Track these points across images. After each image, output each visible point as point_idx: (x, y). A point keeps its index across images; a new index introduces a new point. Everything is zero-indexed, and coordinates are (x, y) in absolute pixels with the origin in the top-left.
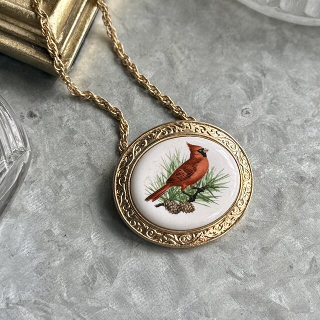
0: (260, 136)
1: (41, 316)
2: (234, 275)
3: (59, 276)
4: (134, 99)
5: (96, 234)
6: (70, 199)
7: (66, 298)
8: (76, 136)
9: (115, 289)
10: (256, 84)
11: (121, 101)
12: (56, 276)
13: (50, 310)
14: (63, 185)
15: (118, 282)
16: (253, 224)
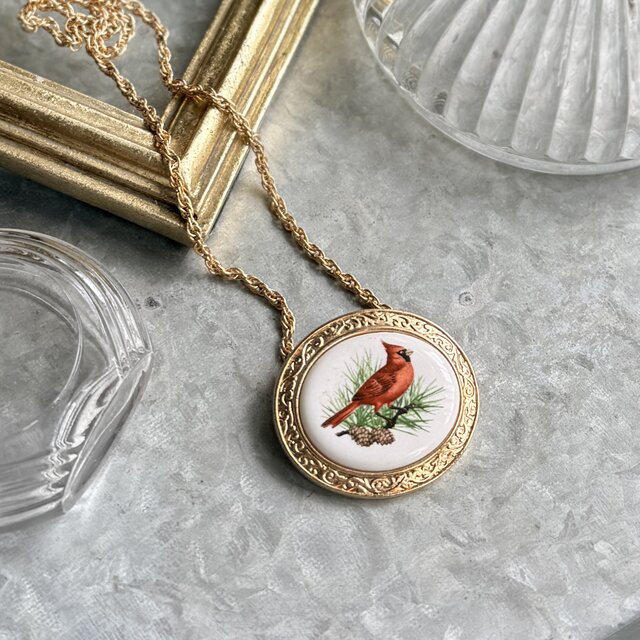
0: (486, 333)
1: (166, 603)
2: (453, 539)
3: (193, 542)
4: (301, 279)
5: (248, 480)
6: (209, 427)
7: (203, 576)
8: (217, 334)
9: (276, 562)
10: (479, 258)
11: (283, 282)
12: (188, 544)
13: (179, 595)
14: (199, 406)
15: (281, 551)
16: (479, 463)
